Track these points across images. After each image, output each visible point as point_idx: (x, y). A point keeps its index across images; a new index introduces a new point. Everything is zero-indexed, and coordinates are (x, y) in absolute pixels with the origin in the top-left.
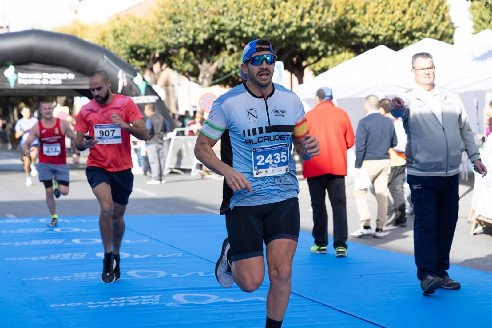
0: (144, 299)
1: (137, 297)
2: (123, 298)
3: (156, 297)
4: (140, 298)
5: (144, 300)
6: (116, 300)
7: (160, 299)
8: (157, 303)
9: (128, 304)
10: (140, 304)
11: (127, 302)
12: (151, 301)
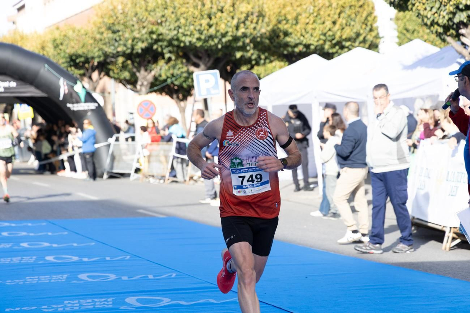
0: (97, 302)
1: (90, 301)
2: (77, 301)
3: (109, 300)
4: (93, 301)
5: (97, 304)
6: (69, 303)
7: (113, 303)
8: (111, 306)
9: (82, 308)
10: (94, 307)
11: (81, 305)
12: (104, 304)
